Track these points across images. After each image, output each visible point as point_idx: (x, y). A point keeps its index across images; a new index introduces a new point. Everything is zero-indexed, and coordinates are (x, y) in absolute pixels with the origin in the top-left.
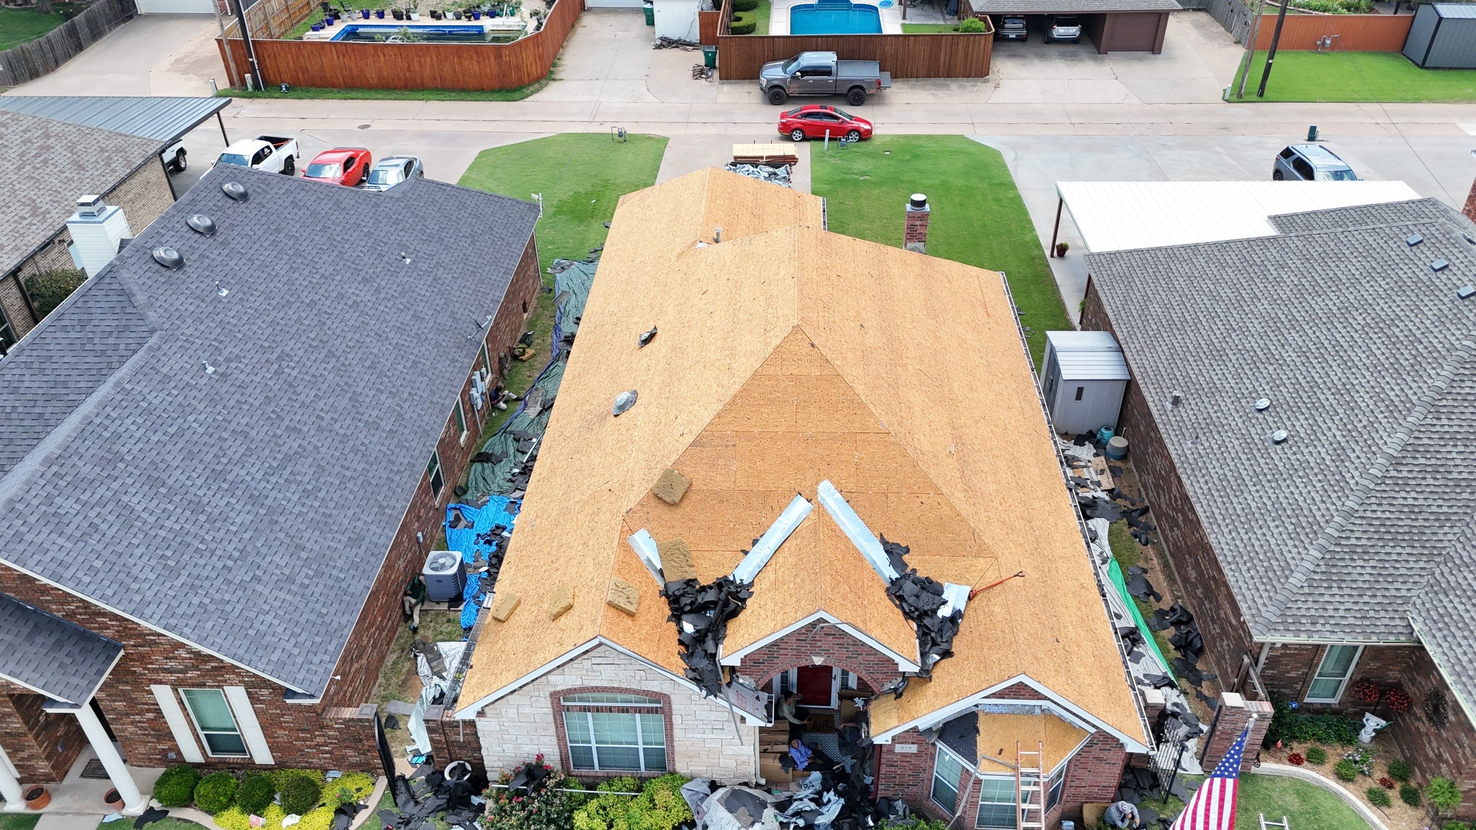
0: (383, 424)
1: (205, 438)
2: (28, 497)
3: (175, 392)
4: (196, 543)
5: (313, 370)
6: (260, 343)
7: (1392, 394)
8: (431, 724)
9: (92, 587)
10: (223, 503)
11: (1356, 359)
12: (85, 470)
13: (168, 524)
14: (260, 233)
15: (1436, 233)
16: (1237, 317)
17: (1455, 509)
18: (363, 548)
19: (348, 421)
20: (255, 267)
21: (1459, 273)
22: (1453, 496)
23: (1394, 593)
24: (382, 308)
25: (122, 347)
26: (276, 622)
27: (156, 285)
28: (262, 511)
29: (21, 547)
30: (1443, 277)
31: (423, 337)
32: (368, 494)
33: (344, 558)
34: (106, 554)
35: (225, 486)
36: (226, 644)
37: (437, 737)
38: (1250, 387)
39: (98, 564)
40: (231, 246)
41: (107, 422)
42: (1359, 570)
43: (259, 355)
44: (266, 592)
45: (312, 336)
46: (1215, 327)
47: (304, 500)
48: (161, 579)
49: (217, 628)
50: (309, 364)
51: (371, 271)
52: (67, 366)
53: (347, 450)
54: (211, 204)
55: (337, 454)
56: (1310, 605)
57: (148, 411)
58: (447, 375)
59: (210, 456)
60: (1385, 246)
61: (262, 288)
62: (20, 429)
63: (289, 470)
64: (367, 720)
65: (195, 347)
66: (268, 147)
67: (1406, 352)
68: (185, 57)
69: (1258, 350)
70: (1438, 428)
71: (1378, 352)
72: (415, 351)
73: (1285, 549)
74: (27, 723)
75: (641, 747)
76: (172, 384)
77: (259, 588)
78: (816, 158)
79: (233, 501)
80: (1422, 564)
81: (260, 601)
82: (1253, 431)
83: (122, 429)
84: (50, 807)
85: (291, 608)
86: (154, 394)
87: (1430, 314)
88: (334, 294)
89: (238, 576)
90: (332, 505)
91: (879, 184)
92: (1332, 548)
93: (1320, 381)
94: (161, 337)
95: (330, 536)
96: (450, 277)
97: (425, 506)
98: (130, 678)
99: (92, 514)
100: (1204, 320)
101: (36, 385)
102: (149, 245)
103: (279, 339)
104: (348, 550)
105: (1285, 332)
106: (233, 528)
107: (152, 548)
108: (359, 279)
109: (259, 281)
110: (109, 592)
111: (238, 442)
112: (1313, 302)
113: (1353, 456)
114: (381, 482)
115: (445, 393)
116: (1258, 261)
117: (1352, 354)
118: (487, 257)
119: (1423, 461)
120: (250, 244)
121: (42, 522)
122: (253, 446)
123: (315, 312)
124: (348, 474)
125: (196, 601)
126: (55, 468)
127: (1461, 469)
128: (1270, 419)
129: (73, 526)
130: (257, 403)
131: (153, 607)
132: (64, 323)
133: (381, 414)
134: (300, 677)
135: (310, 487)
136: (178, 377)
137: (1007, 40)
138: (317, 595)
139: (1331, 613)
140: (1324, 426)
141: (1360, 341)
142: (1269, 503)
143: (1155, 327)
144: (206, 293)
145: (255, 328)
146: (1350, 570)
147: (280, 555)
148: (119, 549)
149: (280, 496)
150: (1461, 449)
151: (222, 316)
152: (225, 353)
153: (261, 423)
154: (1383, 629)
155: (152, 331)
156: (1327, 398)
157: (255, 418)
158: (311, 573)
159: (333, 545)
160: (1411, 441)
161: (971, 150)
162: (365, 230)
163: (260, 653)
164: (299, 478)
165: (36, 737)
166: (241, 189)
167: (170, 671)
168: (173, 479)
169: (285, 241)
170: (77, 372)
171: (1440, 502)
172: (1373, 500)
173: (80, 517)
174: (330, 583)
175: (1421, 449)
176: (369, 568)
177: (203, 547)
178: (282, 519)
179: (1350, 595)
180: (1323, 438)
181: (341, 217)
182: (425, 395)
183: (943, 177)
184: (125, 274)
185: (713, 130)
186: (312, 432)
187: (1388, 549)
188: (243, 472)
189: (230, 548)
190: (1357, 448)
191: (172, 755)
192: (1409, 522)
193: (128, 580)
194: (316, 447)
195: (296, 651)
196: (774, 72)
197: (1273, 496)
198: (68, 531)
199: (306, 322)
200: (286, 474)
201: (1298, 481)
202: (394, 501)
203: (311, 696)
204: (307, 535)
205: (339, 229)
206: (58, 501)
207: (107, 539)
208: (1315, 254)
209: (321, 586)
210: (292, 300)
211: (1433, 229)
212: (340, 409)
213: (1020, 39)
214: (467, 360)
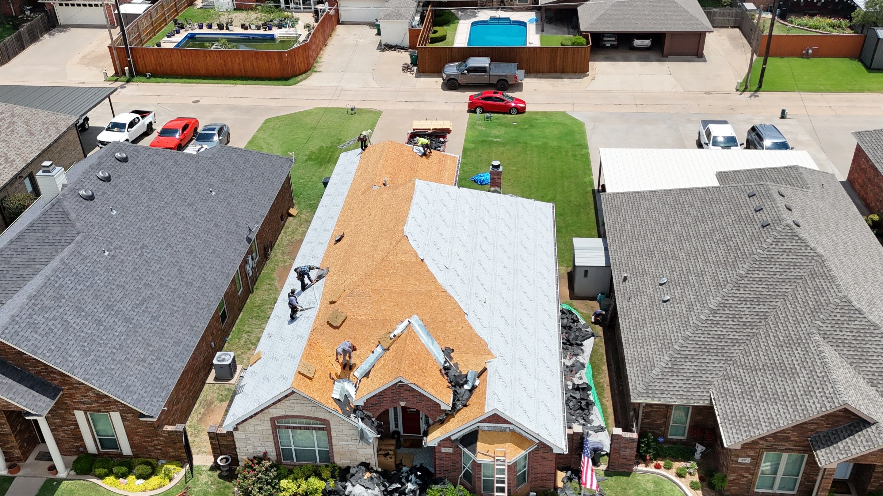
0: (195, 283)
1: (104, 288)
2: (21, 314)
3: (89, 265)
4: (98, 340)
5: (159, 253)
6: (132, 239)
7: (720, 277)
8: (211, 435)
9: (51, 358)
10: (111, 321)
11: (710, 258)
12: (47, 302)
13: (85, 330)
14: (133, 179)
15: (763, 190)
16: (664, 233)
17: (742, 337)
18: (181, 347)
19: (177, 281)
20: (131, 198)
21: (766, 213)
22: (742, 330)
23: (705, 379)
24: (197, 220)
25: (63, 241)
26: (136, 380)
27: (80, 209)
28: (131, 326)
29: (18, 338)
30: (759, 215)
31: (219, 236)
32: (185, 320)
33: (171, 351)
34: (56, 343)
35: (113, 313)
36: (112, 389)
37: (214, 442)
38: (661, 271)
39: (53, 347)
40: (118, 187)
41: (57, 279)
42: (688, 367)
43: (131, 246)
44: (132, 365)
45: (159, 235)
46: (653, 238)
47: (151, 321)
48: (82, 356)
49: (108, 381)
50: (156, 251)
51: (192, 200)
52: (35, 250)
53: (175, 296)
54: (108, 164)
55: (170, 298)
56: (661, 384)
57: (77, 274)
58: (231, 257)
59: (106, 297)
60: (739, 196)
61: (133, 210)
62: (10, 282)
63: (145, 306)
64: (180, 432)
65: (99, 241)
66: (138, 118)
67: (732, 255)
68: (88, 54)
69: (669, 251)
70: (738, 295)
71: (720, 254)
72: (215, 244)
73: (654, 356)
74: (11, 429)
75: (317, 449)
76: (88, 261)
77: (128, 364)
78: (471, 126)
79: (117, 320)
80: (721, 365)
81: (129, 370)
82: (656, 295)
83: (64, 283)
84: (20, 474)
85: (144, 374)
86: (79, 265)
87: (748, 234)
88: (172, 213)
89: (119, 356)
90: (166, 324)
91: (504, 144)
92: (676, 355)
93: (691, 269)
94: (83, 236)
95: (164, 340)
96: (237, 202)
97: (216, 328)
98: (64, 406)
99: (50, 324)
100: (649, 234)
101: (19, 260)
102: (77, 188)
103: (141, 237)
104: (173, 347)
105: (683, 242)
106: (116, 334)
107: (78, 342)
108: (186, 204)
109: (132, 206)
110: (58, 361)
111: (120, 291)
112: (699, 226)
113: (695, 308)
114: (192, 314)
115: (230, 267)
116: (681, 201)
117: (709, 255)
118: (259, 191)
119: (728, 312)
120: (128, 186)
121: (28, 327)
122: (127, 293)
123: (161, 222)
124: (175, 309)
125: (98, 368)
126: (33, 301)
127: (748, 316)
128: (665, 289)
129: (42, 329)
130: (129, 271)
131: (78, 369)
132: (34, 228)
133: (194, 278)
134: (147, 407)
135: (155, 315)
136: (91, 257)
137: (604, 48)
138: (156, 369)
139: (672, 389)
140: (687, 293)
141: (714, 248)
142: (654, 333)
143: (625, 237)
144: (105, 213)
145: (129, 231)
146: (684, 367)
147: (139, 348)
148: (63, 341)
149: (140, 319)
150: (749, 306)
151: (113, 225)
152: (114, 245)
153: (131, 281)
154: (697, 397)
155: (78, 233)
156: (693, 279)
157: (128, 279)
158: (154, 358)
159: (166, 344)
160: (723, 301)
161: (566, 122)
162: (191, 176)
163: (128, 394)
164: (149, 310)
165: (15, 437)
166: (124, 155)
167: (84, 403)
168: (88, 308)
169: (146, 183)
170: (40, 254)
171: (735, 333)
172: (700, 331)
173: (45, 325)
174: (164, 363)
175: (728, 306)
176: (184, 357)
177: (102, 342)
178: (140, 330)
179: (682, 380)
180: (685, 299)
181: (177, 169)
182: (218, 268)
183: (545, 140)
184: (65, 203)
185: (410, 107)
186: (157, 287)
187: (704, 357)
188: (121, 306)
189: (115, 343)
190: (698, 305)
191: (81, 449)
192: (717, 343)
193: (67, 356)
194: (159, 294)
195: (145, 395)
196: (452, 69)
197: (656, 329)
198: (40, 331)
199: (156, 228)
200: (143, 308)
201: (669, 321)
202: (198, 323)
203: (152, 417)
204: (152, 339)
205: (176, 176)
206: (35, 317)
207: (57, 336)
208: (708, 199)
209: (159, 365)
210: (149, 216)
211: (762, 188)
212: (173, 275)
213: (613, 47)
214: (243, 249)
